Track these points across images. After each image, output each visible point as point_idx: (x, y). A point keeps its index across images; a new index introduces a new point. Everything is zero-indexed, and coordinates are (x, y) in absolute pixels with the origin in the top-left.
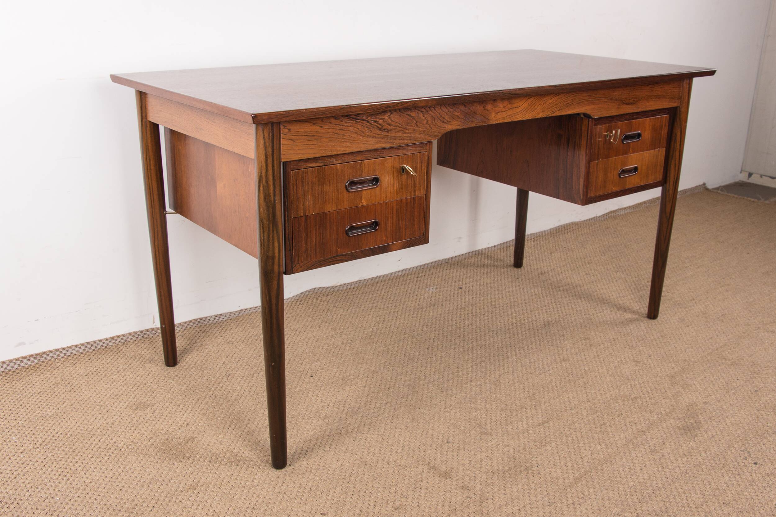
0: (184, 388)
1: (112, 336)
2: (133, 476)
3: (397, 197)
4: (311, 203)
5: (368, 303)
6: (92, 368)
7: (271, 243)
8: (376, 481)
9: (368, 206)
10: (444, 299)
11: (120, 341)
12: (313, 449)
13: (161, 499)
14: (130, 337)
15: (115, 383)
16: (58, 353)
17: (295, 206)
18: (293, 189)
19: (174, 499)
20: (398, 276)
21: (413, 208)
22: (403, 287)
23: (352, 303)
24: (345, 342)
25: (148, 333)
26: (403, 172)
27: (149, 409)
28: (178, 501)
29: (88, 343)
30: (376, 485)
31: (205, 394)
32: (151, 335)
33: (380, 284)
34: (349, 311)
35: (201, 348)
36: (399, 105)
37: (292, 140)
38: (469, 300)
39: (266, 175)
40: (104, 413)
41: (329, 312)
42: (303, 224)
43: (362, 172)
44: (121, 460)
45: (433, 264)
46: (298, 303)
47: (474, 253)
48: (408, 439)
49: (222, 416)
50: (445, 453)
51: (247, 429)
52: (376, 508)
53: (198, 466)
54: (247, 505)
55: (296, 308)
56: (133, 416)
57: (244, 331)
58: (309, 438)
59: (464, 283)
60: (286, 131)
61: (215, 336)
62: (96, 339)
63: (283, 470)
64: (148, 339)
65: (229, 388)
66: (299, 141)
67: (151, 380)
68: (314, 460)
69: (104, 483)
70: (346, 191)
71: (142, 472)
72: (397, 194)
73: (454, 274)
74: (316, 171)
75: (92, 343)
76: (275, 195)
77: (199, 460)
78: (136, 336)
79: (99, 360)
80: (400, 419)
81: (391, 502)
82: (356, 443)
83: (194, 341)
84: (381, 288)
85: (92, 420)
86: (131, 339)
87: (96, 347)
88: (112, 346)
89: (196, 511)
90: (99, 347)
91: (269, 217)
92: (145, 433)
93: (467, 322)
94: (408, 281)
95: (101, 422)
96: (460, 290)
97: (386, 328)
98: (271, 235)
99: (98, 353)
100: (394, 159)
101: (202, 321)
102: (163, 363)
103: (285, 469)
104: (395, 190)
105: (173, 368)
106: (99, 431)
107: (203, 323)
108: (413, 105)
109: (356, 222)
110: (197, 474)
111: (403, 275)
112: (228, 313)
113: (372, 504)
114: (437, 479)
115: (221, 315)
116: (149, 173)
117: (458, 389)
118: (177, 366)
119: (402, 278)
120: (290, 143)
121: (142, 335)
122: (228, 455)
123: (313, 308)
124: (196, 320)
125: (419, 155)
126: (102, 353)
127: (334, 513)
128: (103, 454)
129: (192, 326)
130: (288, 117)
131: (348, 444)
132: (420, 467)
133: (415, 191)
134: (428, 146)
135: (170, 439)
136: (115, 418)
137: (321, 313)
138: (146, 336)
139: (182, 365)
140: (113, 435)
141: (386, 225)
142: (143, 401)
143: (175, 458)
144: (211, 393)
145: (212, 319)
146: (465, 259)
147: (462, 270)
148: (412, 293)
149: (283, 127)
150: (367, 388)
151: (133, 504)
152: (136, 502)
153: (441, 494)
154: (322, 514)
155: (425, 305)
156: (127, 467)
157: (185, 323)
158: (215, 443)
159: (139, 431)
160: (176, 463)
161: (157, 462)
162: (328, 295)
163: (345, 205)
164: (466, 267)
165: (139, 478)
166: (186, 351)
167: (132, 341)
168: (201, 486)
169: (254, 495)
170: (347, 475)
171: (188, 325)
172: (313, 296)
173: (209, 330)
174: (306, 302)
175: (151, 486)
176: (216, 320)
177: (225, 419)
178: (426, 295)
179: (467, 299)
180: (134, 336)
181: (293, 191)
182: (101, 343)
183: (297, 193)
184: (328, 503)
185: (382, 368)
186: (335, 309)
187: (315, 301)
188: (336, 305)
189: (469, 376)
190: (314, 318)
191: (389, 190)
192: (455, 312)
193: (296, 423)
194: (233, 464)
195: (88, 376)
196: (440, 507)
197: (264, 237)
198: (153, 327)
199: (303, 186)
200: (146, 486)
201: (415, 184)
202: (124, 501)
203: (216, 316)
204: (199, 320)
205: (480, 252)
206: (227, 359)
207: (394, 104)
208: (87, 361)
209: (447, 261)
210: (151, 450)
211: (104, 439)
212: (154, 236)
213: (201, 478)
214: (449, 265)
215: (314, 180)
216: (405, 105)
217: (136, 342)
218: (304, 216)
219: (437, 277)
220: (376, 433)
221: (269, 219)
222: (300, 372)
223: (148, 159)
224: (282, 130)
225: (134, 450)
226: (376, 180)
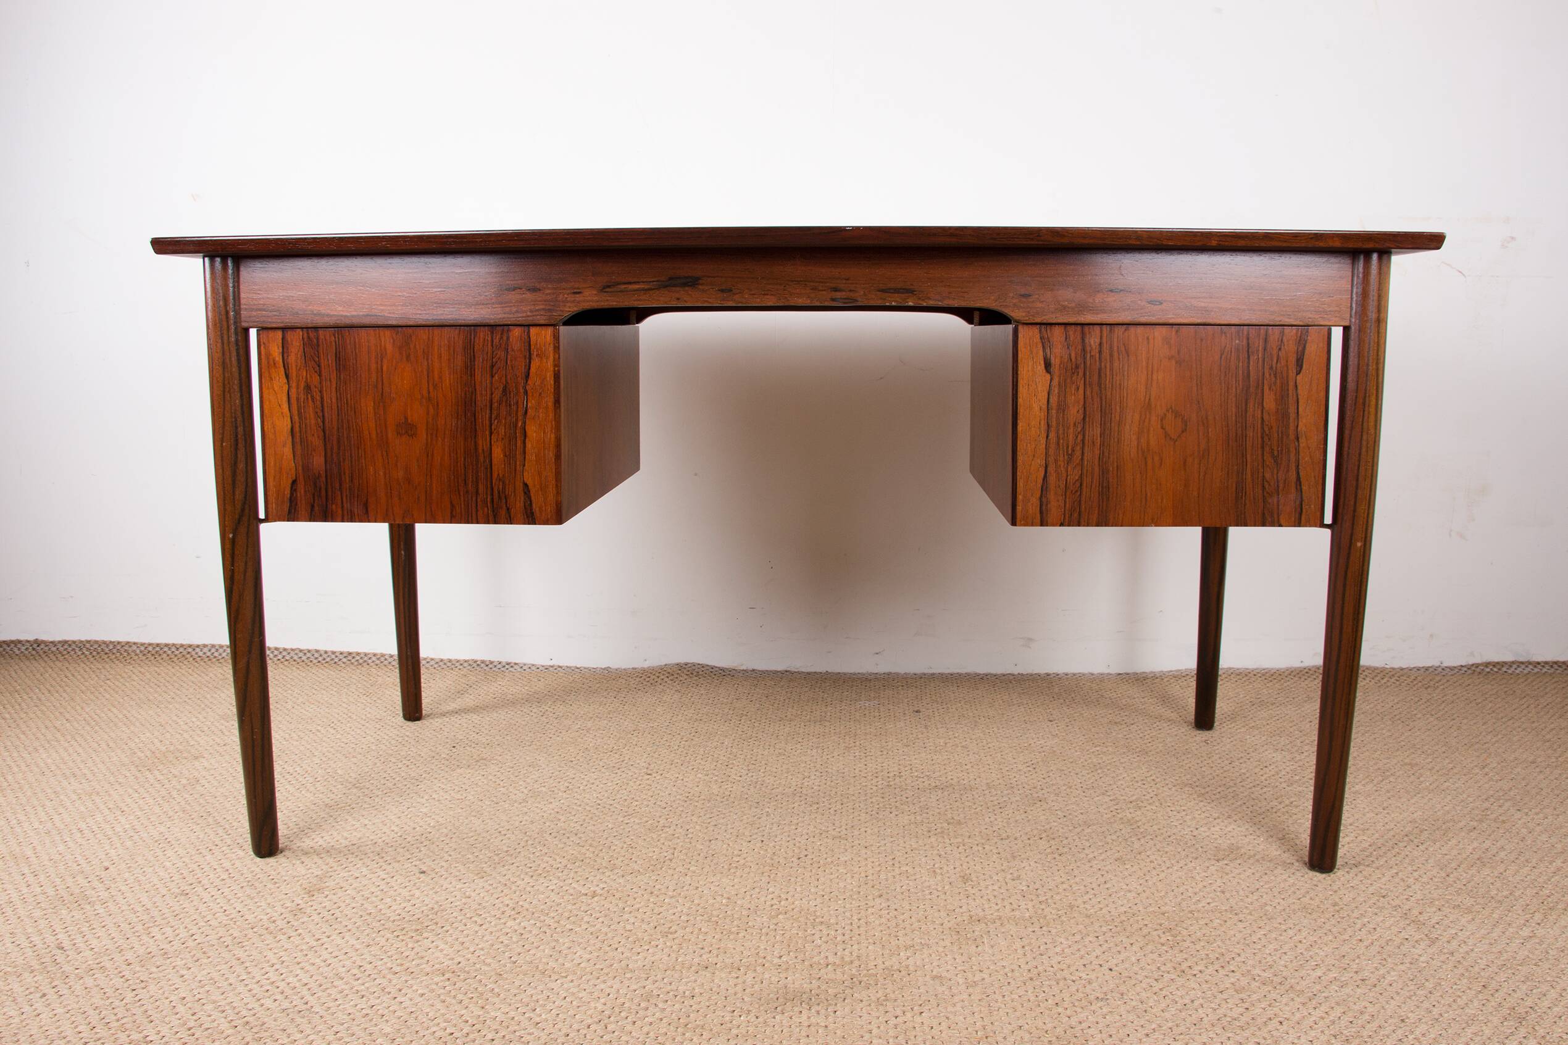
16: (276, 653)
33: (808, 681)
148: (829, 701)
172: (671, 671)
182: (333, 656)
187: (665, 677)
203: (509, 664)
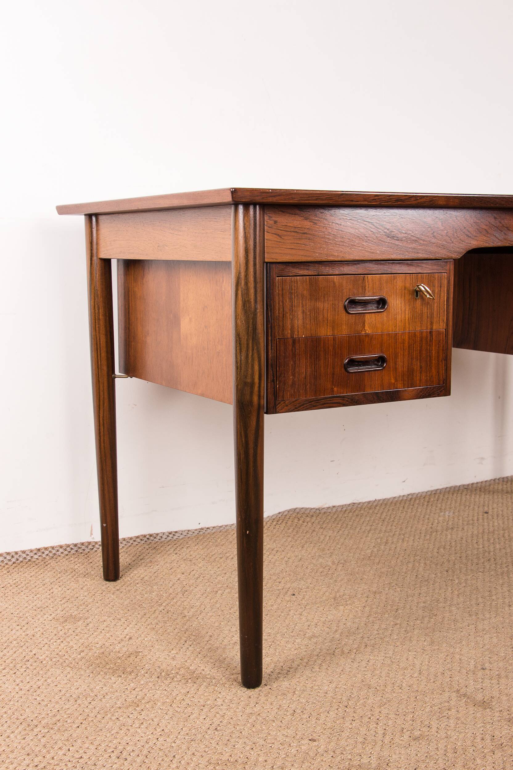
0: (126, 603)
1: (38, 547)
2: (56, 689)
3: (409, 328)
4: (300, 322)
5: (365, 525)
6: (11, 580)
7: (250, 365)
8: (385, 706)
9: (373, 335)
10: (465, 523)
11: (47, 555)
12: (296, 669)
13: (92, 715)
14: (61, 550)
15: (38, 596)
17: (281, 324)
18: (279, 301)
19: (109, 716)
20: (402, 500)
21: (430, 345)
22: (410, 510)
23: (345, 525)
24: (336, 563)
25: (83, 547)
26: (417, 296)
27: (80, 623)
28: (114, 718)
29: (8, 554)
30: (384, 711)
31: (154, 609)
32: (87, 550)
33: (380, 507)
34: (341, 532)
35: (150, 565)
36: (413, 199)
37: (278, 235)
38: (499, 524)
39: (246, 276)
40: (23, 624)
41: (315, 533)
42: (290, 348)
43: (365, 289)
44: (41, 672)
45: (448, 490)
46: (275, 523)
47: (501, 480)
48: (427, 663)
49: (176, 631)
50: (480, 680)
51: (208, 646)
52: (387, 737)
53: (142, 682)
54: (207, 726)
55: (272, 528)
56: (60, 628)
57: (205, 549)
58: (292, 657)
59: (491, 508)
60: (271, 222)
61: (168, 552)
62: (18, 549)
63: (257, 690)
64: (83, 554)
65: (185, 603)
66: (286, 238)
67: (86, 594)
68: (298, 680)
69: (17, 696)
70: (344, 312)
71: (69, 685)
72: (409, 324)
73: (477, 500)
74: (308, 280)
75: (13, 554)
76: (256, 302)
77: (144, 676)
78: (68, 549)
79: (20, 573)
80: (414, 642)
81: (408, 731)
82: (355, 665)
83: (141, 557)
84: (381, 511)
85: (7, 631)
86: (62, 553)
87: (17, 560)
88: (37, 559)
89: (139, 730)
90: (21, 559)
91: (248, 330)
92: (74, 646)
93: (498, 546)
94: (416, 506)
95: (18, 634)
96: (486, 515)
97: (390, 550)
98: (250, 354)
99: (19, 567)
100: (406, 277)
101: (152, 538)
102: (101, 578)
103: (259, 688)
104: (407, 319)
105: (114, 582)
106: (15, 642)
107: (153, 540)
108: (430, 201)
109: (356, 354)
110: (141, 690)
111: (409, 499)
112: (185, 531)
113: (380, 732)
114: (471, 709)
115: (176, 532)
116: (97, 323)
117: (492, 613)
118: (119, 581)
119: (408, 502)
120: (276, 239)
121: (76, 549)
122: (182, 671)
123: (294, 529)
124: (145, 536)
125: (437, 277)
126: (25, 567)
127: (328, 740)
128: (18, 666)
129: (139, 543)
130: (274, 196)
131: (345, 665)
132: (447, 694)
133: (432, 323)
134: (448, 266)
135: (106, 653)
136: (37, 630)
137: (304, 534)
138: (80, 551)
139: (126, 580)
140: (33, 647)
141: (396, 364)
142: (73, 614)
143: (113, 672)
144: (162, 608)
145: (165, 537)
146: (490, 485)
147: (487, 496)
148: (422, 516)
149: (268, 218)
150: (367, 609)
151: (54, 719)
152: (58, 717)
153: (478, 726)
154: (310, 740)
155: (439, 528)
156: (49, 681)
157: (131, 539)
158: (166, 658)
159: (67, 644)
160: (113, 678)
161: (89, 676)
162: (312, 516)
163: (344, 331)
164: (491, 493)
165: (63, 692)
166: (130, 567)
167: (62, 555)
168: (146, 703)
169: (218, 715)
170: (344, 699)
171: (134, 541)
172: (294, 516)
173: (161, 547)
174: (285, 522)
175: (79, 702)
176: (169, 538)
177: (179, 634)
178: (441, 519)
179: (496, 524)
180: (65, 550)
181: (279, 303)
182: (24, 555)
183: (283, 307)
184: (319, 728)
185: (387, 589)
186: (321, 530)
187: (296, 521)
188: (324, 526)
189: (507, 601)
190: (296, 538)
191: (399, 317)
192: (480, 536)
193: (273, 642)
194: (190, 681)
195: (5, 588)
196: (478, 740)
197: (241, 356)
198: (90, 540)
199: (291, 299)
200: (72, 700)
201: (432, 314)
202: (42, 716)
203: (170, 533)
204: (148, 537)
205: (510, 479)
206: (183, 575)
207: (406, 197)
208: (5, 574)
209: (466, 487)
210: (80, 663)
211: (20, 650)
212: (99, 405)
213: (146, 695)
214: (469, 491)
215: (305, 292)
216: (420, 201)
217: (67, 557)
218: (292, 337)
219: (454, 501)
220: (383, 655)
221: (248, 334)
222: (279, 590)
223: (96, 306)
224: (267, 222)
225: (60, 663)
226: (382, 303)
